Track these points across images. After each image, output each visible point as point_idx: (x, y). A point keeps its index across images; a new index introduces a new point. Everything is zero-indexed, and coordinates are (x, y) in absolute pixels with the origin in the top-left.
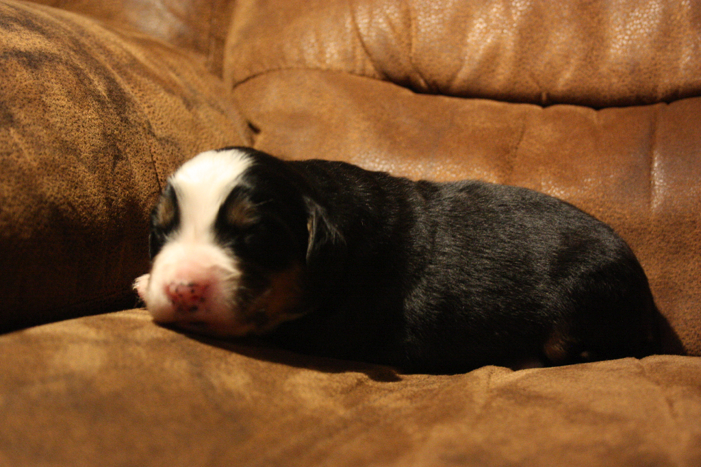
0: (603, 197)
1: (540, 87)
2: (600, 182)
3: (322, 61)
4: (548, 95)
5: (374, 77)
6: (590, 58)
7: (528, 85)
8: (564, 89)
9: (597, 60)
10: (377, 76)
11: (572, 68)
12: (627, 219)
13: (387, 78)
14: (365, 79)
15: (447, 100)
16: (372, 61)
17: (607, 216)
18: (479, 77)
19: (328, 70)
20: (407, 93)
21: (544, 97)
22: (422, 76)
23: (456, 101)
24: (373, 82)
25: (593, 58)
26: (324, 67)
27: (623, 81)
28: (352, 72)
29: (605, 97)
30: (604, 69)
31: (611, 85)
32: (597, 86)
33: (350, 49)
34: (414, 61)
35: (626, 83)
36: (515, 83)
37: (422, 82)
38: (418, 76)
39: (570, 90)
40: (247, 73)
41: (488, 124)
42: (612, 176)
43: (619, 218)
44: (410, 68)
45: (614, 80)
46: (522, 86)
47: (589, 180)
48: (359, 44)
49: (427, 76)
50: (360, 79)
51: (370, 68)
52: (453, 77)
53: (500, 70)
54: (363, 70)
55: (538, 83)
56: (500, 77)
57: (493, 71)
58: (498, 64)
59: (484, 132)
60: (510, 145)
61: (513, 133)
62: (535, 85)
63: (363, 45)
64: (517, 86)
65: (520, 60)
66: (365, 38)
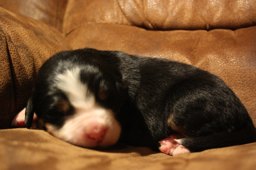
0: (240, 67)
1: (206, 22)
2: (238, 61)
3: (103, 20)
4: (209, 25)
5: (127, 25)
6: (228, 6)
7: (200, 21)
8: (217, 21)
9: (232, 7)
10: (129, 24)
11: (220, 12)
12: (253, 77)
13: (134, 24)
14: (123, 26)
15: (162, 32)
16: (126, 17)
17: (243, 77)
18: (176, 19)
19: (106, 24)
20: (143, 30)
21: (208, 27)
22: (150, 22)
23: (166, 32)
24: (127, 27)
25: (230, 6)
26: (104, 22)
27: (245, 15)
28: (117, 23)
29: (237, 23)
30: (235, 11)
31: (239, 18)
32: (232, 18)
33: (116, 13)
34: (145, 16)
35: (246, 16)
36: (193, 21)
37: (150, 25)
38: (148, 22)
39: (220, 22)
40: (70, 29)
41: (182, 38)
42: (243, 57)
43: (249, 77)
44: (143, 19)
45: (241, 15)
46: (197, 22)
47: (233, 60)
48: (120, 10)
49: (152, 21)
50: (121, 26)
51: (125, 21)
52: (164, 21)
53: (186, 15)
54: (122, 21)
55: (204, 20)
56: (186, 19)
57: (183, 16)
58: (185, 14)
59: (180, 42)
60: (193, 47)
61: (194, 41)
62: (203, 21)
63: (122, 11)
64: (194, 22)
65: (195, 10)
66: (122, 7)
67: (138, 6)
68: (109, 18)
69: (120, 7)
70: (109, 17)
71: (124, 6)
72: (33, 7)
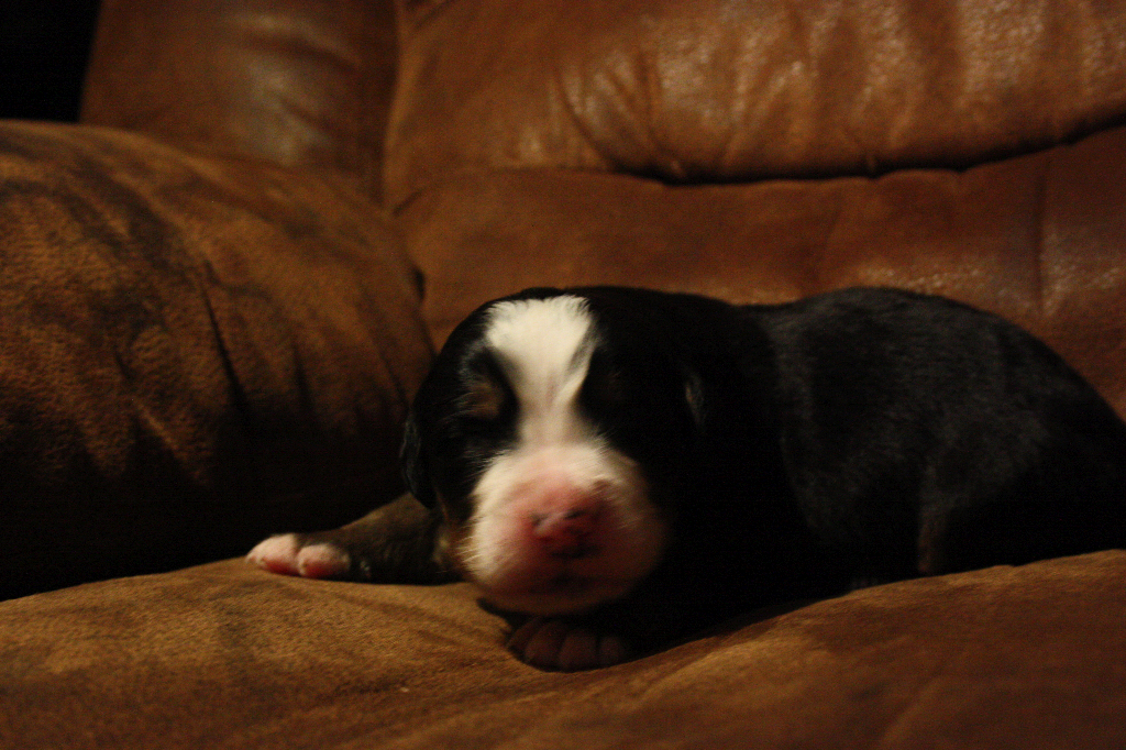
1: (863, 148)
4: (877, 158)
5: (599, 170)
6: (937, 87)
7: (844, 146)
8: (901, 144)
9: (948, 90)
10: (604, 167)
11: (910, 110)
14: (584, 176)
16: (593, 143)
18: (762, 145)
19: (525, 169)
21: (871, 161)
22: (674, 156)
23: (729, 190)
24: (598, 178)
25: (942, 88)
27: (995, 119)
29: (969, 149)
31: (975, 128)
32: (953, 132)
34: (658, 136)
35: (999, 120)
36: (821, 147)
38: (667, 158)
39: (910, 146)
40: (407, 192)
44: (652, 148)
46: (834, 149)
48: (571, 121)
49: (683, 155)
50: (576, 175)
52: (722, 151)
53: (795, 128)
54: (580, 161)
55: (858, 142)
56: (797, 141)
57: (783, 132)
58: (790, 122)
60: (813, 242)
62: (854, 145)
63: (577, 121)
64: (824, 151)
65: (825, 108)
66: (578, 110)
67: (630, 101)
68: (533, 149)
69: (568, 107)
70: (535, 146)
71: (583, 104)
72: (276, 107)
